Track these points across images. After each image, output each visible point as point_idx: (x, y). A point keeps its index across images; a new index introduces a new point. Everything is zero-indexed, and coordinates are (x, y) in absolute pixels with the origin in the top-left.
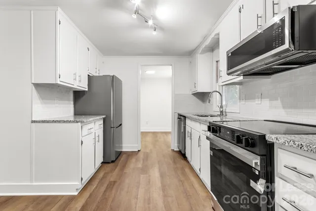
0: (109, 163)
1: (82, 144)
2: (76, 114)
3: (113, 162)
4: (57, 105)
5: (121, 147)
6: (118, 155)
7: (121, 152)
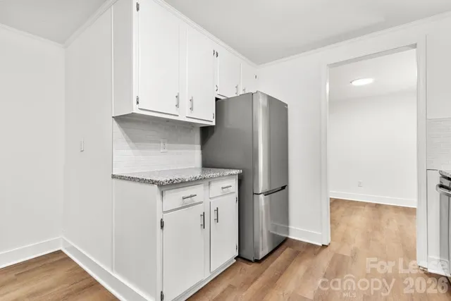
0: (249, 261)
1: (162, 227)
2: (206, 165)
3: (257, 261)
4: (166, 150)
5: (287, 230)
6: (276, 245)
7: (286, 239)
